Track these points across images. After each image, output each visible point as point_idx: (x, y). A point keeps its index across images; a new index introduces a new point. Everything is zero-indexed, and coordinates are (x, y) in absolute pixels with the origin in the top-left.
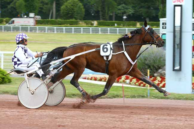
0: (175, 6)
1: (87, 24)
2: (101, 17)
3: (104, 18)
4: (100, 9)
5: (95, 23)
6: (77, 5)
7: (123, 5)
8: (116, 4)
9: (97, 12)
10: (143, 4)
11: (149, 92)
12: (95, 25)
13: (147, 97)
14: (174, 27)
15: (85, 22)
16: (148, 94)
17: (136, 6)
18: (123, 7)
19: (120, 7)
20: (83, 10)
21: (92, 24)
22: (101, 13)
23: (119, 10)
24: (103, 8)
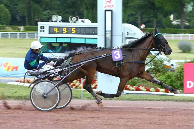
0: (106, 11)
1: (14, 29)
2: (27, 22)
3: (31, 23)
4: (26, 15)
5: (22, 28)
6: (3, 10)
7: (49, 11)
8: (41, 9)
9: (23, 18)
10: (67, 10)
11: (82, 93)
12: (21, 30)
13: (80, 98)
14: (105, 31)
15: (12, 28)
16: (82, 96)
17: (61, 12)
18: (48, 13)
19: (45, 13)
20: (10, 15)
21: (19, 29)
22: (27, 19)
23: (45, 15)
24: (29, 14)
